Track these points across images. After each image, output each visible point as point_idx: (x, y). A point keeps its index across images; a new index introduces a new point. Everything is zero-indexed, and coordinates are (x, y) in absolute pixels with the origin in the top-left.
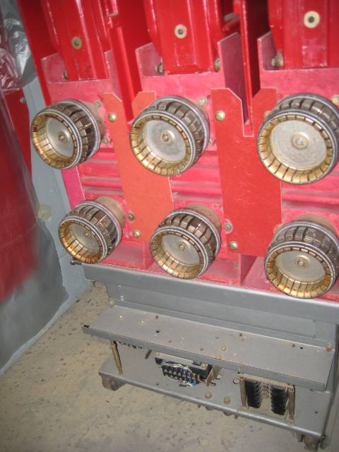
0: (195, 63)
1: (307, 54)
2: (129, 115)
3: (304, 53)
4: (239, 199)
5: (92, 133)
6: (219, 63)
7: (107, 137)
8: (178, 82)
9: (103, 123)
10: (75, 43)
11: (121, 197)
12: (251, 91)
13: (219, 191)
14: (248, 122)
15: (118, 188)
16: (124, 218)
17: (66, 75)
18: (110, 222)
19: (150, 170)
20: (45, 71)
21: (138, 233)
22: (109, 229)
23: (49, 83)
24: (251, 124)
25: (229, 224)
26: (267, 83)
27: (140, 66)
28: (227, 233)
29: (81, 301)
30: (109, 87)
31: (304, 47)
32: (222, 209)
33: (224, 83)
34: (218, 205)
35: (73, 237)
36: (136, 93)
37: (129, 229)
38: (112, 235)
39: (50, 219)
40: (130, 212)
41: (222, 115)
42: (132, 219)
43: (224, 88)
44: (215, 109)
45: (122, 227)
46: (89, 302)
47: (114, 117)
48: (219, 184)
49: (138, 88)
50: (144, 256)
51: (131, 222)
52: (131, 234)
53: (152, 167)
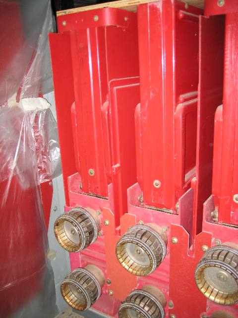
0: (163, 203)
1: (233, 217)
2: (117, 223)
3: (231, 216)
4: (180, 291)
5: (93, 234)
6: (178, 206)
7: (101, 232)
8: (151, 214)
9: (101, 225)
10: (90, 173)
11: (104, 268)
12: (195, 231)
13: (168, 280)
14: (191, 248)
15: (103, 262)
16: (104, 281)
17: (82, 187)
18: (95, 286)
19: (126, 269)
20: (69, 184)
21: (111, 293)
22: (93, 291)
23: (71, 191)
24: (193, 250)
25: (171, 303)
26: (206, 229)
27: (129, 199)
28: (170, 308)
29: (65, 314)
30: (108, 205)
31: (232, 212)
32: (168, 293)
33: (179, 222)
34: (166, 290)
35: (69, 289)
36: (124, 213)
37: (106, 288)
38: (95, 295)
39: (55, 259)
40: (109, 279)
41: (175, 240)
42: (109, 284)
43: (179, 225)
44: (172, 236)
45: (102, 286)
46: (70, 315)
47: (107, 222)
48: (168, 275)
49: (126, 210)
50: (113, 307)
51: (109, 285)
52: (107, 291)
53: (127, 267)
